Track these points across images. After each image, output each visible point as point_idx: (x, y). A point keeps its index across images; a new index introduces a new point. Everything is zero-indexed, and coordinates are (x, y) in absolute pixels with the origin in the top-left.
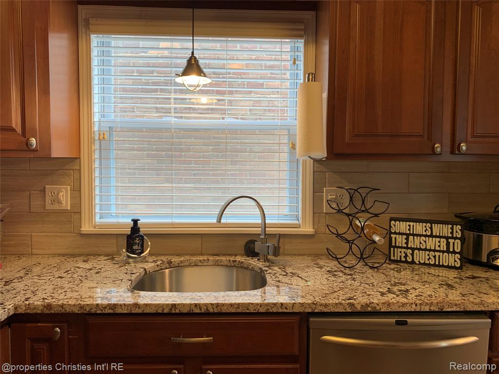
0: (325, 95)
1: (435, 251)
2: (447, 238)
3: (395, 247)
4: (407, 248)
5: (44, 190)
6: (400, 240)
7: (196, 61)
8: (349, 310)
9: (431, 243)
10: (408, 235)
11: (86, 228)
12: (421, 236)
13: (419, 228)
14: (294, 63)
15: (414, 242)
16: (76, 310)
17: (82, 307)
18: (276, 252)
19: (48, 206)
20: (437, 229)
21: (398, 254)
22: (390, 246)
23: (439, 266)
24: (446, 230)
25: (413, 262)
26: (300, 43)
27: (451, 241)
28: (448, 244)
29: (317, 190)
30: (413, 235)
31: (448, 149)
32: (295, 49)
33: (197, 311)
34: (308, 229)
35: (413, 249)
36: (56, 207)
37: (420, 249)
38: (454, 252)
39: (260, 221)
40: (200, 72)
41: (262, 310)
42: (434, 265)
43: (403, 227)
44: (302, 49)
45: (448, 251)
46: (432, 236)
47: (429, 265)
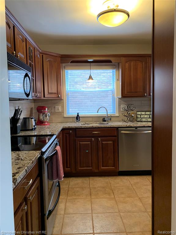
0: (121, 83)
1: (147, 118)
2: (149, 115)
3: (138, 118)
4: (141, 118)
5: (55, 107)
6: (139, 116)
7: (91, 77)
8: (126, 126)
9: (146, 116)
10: (141, 115)
11: (65, 116)
12: (143, 115)
13: (143, 113)
14: (113, 75)
15: (142, 116)
16: (74, 127)
17: (75, 127)
18: (110, 119)
19: (56, 111)
20: (147, 113)
21: (139, 119)
22: (137, 118)
23: (148, 121)
24: (149, 113)
25: (142, 121)
26: (115, 70)
27: (150, 115)
28: (149, 116)
29: (119, 106)
30: (142, 115)
31: (148, 95)
32: (113, 72)
33: (97, 127)
34: (117, 115)
35: (142, 118)
36: (58, 111)
37: (143, 118)
38: (151, 118)
39: (106, 114)
40: (92, 79)
41: (109, 127)
42: (147, 121)
43: (139, 113)
44: (115, 72)
45: (149, 118)
46: (146, 115)
47: (146, 121)
